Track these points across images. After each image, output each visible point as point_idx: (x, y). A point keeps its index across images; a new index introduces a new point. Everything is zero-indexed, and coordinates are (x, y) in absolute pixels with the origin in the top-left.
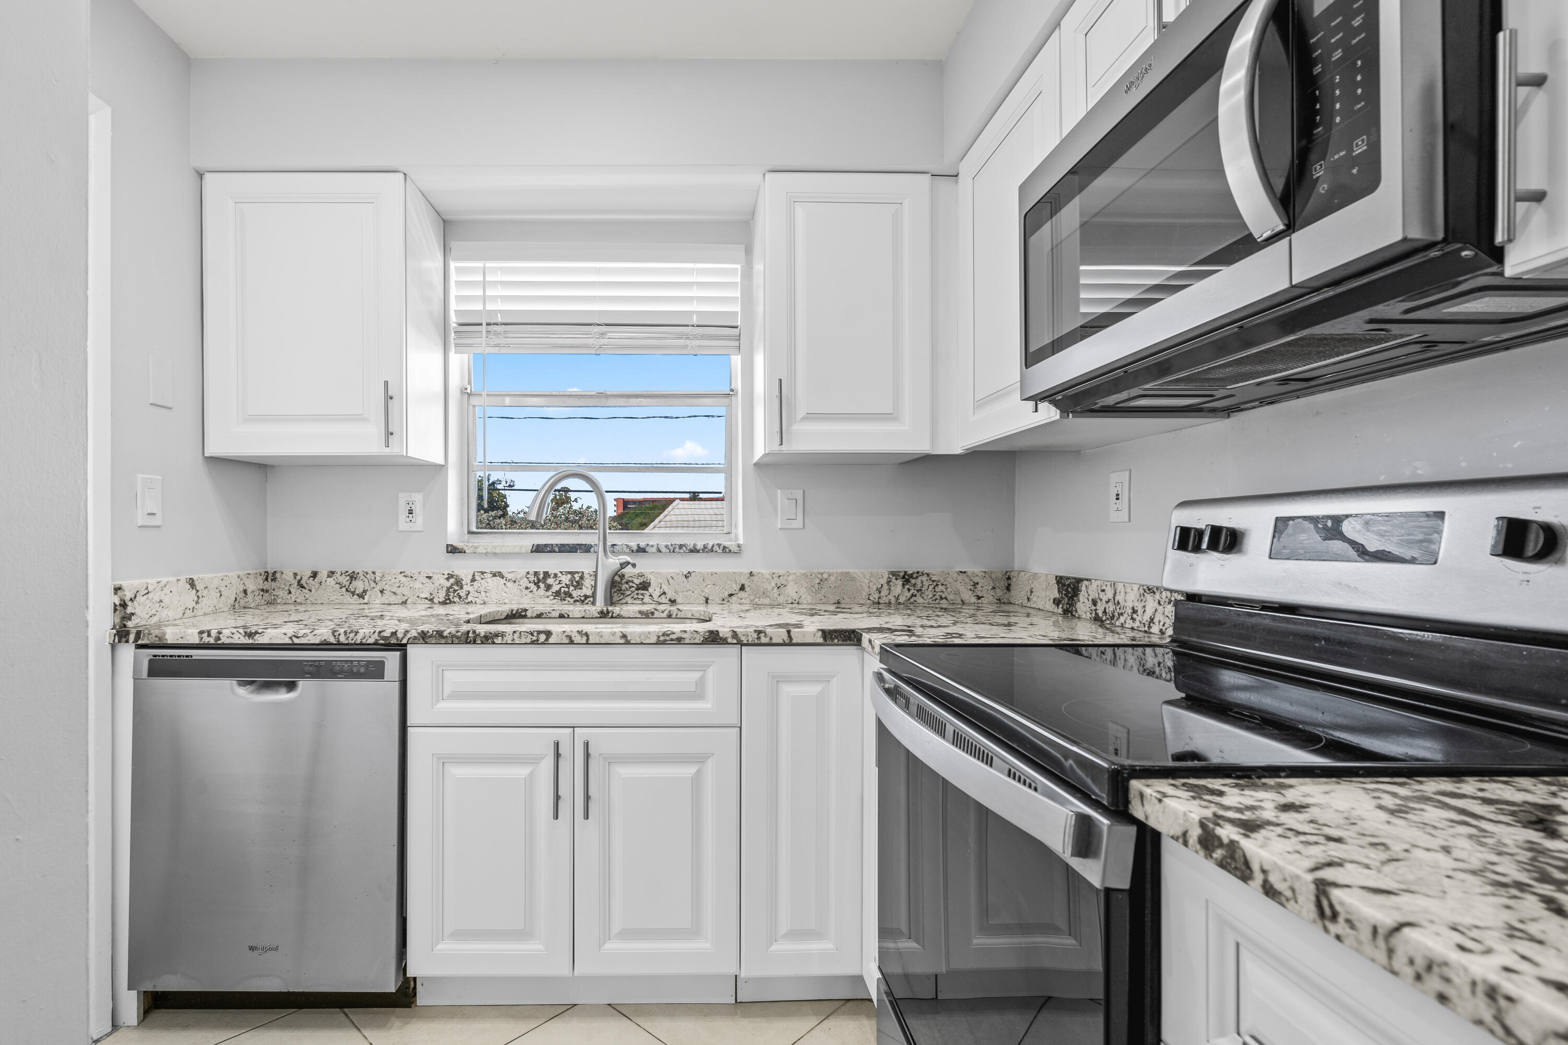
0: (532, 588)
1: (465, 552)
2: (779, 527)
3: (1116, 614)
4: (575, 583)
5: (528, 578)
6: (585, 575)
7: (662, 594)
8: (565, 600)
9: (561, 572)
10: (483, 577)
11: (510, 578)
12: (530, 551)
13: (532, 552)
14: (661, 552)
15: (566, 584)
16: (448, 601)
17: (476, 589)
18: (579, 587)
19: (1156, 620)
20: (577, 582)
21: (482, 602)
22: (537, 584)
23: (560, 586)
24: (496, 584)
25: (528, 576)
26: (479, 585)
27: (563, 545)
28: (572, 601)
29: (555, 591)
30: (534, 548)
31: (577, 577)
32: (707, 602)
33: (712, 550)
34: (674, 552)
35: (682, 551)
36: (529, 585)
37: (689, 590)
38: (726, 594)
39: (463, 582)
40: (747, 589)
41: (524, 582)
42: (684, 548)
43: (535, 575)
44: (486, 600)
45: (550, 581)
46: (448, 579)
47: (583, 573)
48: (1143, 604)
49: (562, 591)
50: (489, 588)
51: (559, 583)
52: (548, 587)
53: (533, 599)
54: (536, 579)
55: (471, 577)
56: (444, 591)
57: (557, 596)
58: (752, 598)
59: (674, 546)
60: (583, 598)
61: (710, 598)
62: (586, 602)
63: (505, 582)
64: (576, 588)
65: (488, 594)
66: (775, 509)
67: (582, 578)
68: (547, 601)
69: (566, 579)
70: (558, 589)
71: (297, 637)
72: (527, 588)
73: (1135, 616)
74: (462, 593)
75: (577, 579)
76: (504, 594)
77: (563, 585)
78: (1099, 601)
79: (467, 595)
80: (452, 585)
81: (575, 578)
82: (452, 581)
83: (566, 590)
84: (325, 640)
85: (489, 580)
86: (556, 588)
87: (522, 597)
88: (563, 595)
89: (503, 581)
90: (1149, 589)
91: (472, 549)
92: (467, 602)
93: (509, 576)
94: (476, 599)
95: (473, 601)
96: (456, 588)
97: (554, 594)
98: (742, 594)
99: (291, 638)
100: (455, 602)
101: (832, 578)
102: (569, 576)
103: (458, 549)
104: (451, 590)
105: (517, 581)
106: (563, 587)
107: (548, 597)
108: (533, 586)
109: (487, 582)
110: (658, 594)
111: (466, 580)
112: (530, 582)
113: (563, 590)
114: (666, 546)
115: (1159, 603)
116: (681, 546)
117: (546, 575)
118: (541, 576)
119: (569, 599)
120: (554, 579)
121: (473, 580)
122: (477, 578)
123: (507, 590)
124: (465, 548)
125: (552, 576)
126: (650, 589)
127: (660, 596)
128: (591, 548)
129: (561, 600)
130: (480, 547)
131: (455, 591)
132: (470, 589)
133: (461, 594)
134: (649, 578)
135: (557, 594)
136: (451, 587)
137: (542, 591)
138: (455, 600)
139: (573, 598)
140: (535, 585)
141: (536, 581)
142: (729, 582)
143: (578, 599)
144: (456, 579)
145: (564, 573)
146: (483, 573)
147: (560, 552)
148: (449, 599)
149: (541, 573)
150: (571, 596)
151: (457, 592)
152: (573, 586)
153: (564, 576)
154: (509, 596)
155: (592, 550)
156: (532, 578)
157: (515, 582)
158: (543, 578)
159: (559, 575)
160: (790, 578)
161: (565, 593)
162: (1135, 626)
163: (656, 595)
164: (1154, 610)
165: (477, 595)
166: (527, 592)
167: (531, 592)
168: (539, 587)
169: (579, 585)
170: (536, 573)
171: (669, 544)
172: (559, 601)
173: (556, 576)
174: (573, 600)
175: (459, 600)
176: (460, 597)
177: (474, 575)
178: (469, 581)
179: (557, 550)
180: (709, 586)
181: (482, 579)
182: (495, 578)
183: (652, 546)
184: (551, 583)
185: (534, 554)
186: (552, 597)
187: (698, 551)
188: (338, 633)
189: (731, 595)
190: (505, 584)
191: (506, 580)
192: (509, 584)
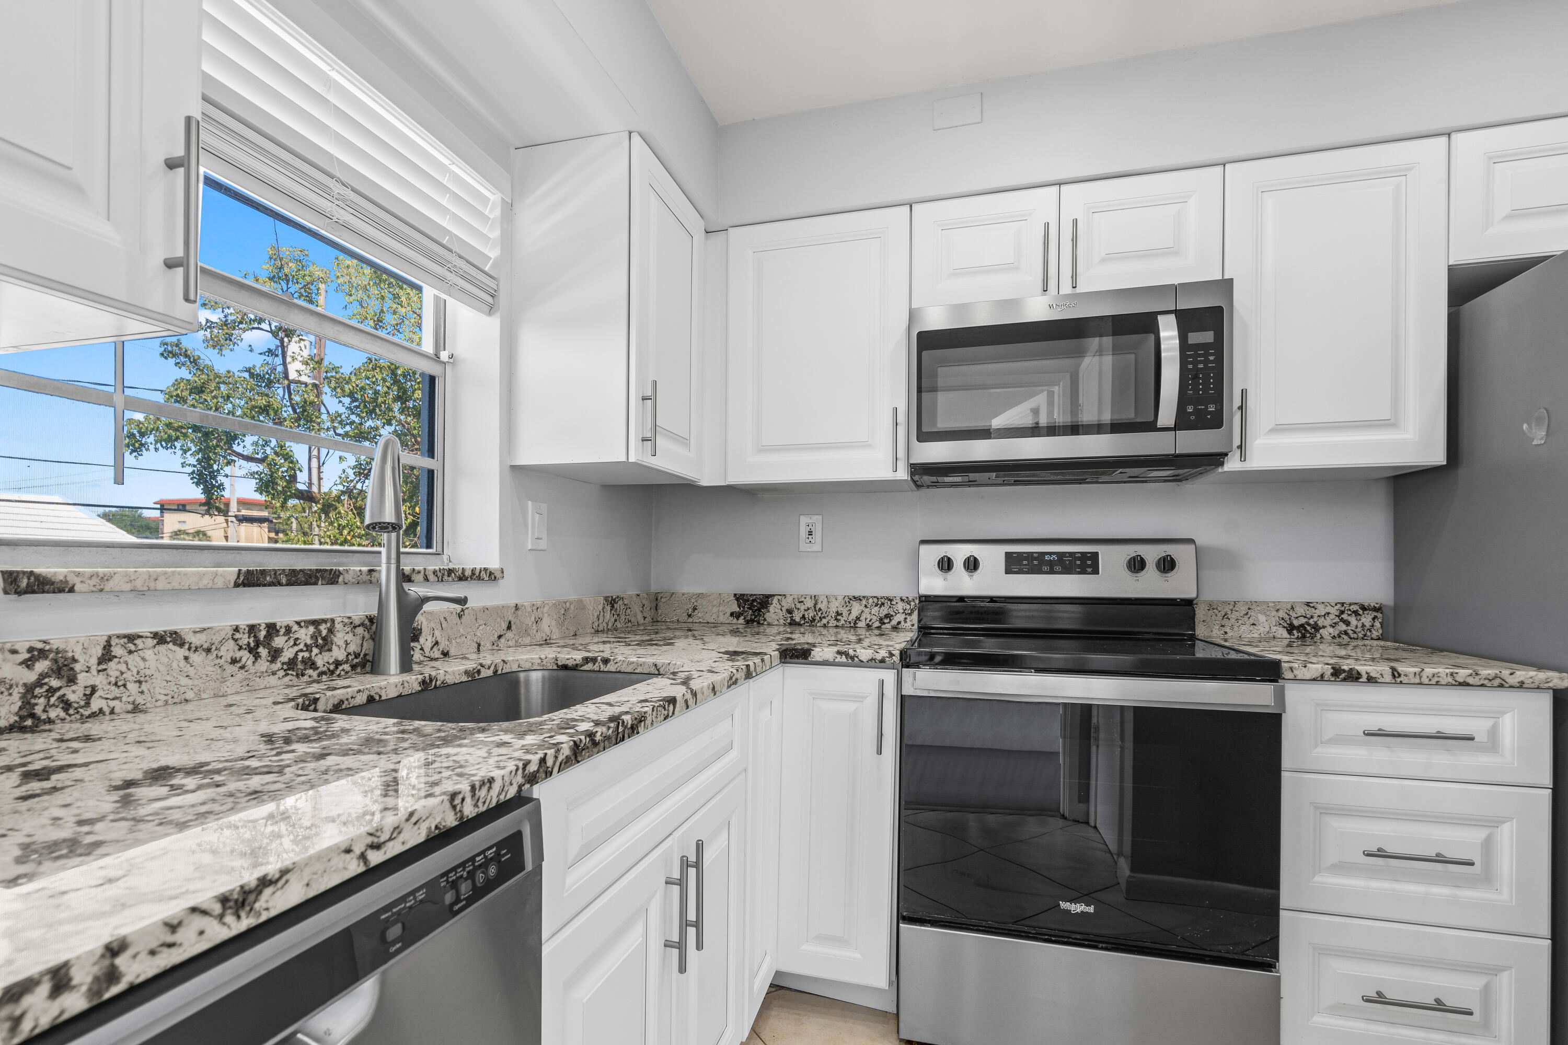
0: (244, 660)
1: (71, 590)
2: (530, 548)
3: (818, 618)
4: (320, 641)
5: (236, 640)
6: (337, 626)
7: (434, 645)
8: (303, 675)
9: (298, 623)
10: (132, 647)
11: (198, 643)
12: (232, 584)
13: (237, 585)
14: (428, 581)
15: (306, 645)
16: (29, 722)
17: (113, 680)
18: (326, 648)
19: (863, 618)
20: (324, 639)
21: (130, 707)
22: (253, 651)
23: (296, 648)
24: (165, 660)
25: (237, 636)
26: (123, 667)
27: (293, 572)
28: (314, 674)
29: (286, 660)
30: (242, 578)
31: (323, 628)
32: (479, 650)
33: (479, 578)
34: (442, 581)
35: (450, 579)
36: (238, 655)
37: (463, 635)
38: (496, 636)
39: (77, 667)
40: (513, 627)
41: (229, 650)
42: (453, 575)
43: (250, 632)
44: (140, 700)
45: (279, 641)
46: (28, 664)
47: (333, 621)
48: (848, 608)
49: (300, 658)
50: (148, 672)
51: (295, 644)
52: (275, 654)
53: (245, 683)
54: (251, 640)
55: (99, 651)
56: (16, 696)
57: (289, 669)
58: (517, 638)
59: (442, 572)
60: (332, 667)
61: (482, 643)
62: (338, 673)
63: (187, 653)
64: (322, 649)
65: (144, 687)
66: (526, 526)
67: (331, 631)
68: (273, 680)
69: (305, 635)
70: (292, 656)
71: (376, 847)
72: (234, 661)
73: (839, 617)
74: (74, 695)
75: (324, 633)
76: (184, 681)
77: (301, 646)
78: (796, 611)
79: (88, 697)
80: (43, 676)
81: (320, 632)
82: (42, 666)
83: (306, 655)
84: (437, 827)
85: (148, 654)
86: (288, 654)
87: (224, 680)
88: (300, 666)
89: (181, 652)
90: (855, 598)
91: (92, 582)
92: (87, 713)
93: (196, 640)
94: (112, 703)
95: (107, 710)
96: (55, 683)
97: (285, 667)
98: (510, 635)
99: (363, 857)
100: (50, 721)
101: (572, 607)
102: (312, 629)
103: (53, 583)
104: (38, 691)
105: (214, 647)
106: (301, 651)
107: (274, 673)
108: (245, 656)
109: (144, 659)
110: (430, 646)
111: (87, 658)
112: (240, 648)
113: (301, 655)
114: (435, 572)
115: (866, 606)
116: (450, 571)
117: (272, 629)
118: (263, 633)
119: (310, 672)
120: (286, 638)
121: (106, 656)
122: (117, 651)
123: (191, 671)
124: (72, 579)
125: (283, 631)
126: (422, 640)
127: (432, 648)
128: (338, 576)
129: (297, 675)
130: (117, 579)
131: (52, 691)
132: (99, 680)
133: (72, 697)
134: (420, 623)
135: (291, 664)
136: (39, 683)
137: (263, 665)
138: (53, 714)
139: (317, 668)
140: (250, 652)
141: (252, 645)
142: (499, 620)
143: (325, 669)
144: (55, 661)
145: (303, 624)
146: (131, 638)
147: (290, 584)
148: (32, 715)
149: (262, 628)
150: (313, 666)
151: (58, 694)
152: (317, 646)
153: (303, 631)
154: (196, 682)
155: (341, 579)
156: (245, 639)
157: (208, 650)
158: (265, 637)
159: (295, 628)
160: (545, 610)
161: (304, 661)
162: (840, 624)
163: (428, 645)
164: (860, 611)
165: (116, 692)
166: (234, 668)
167: (242, 667)
168: (257, 656)
169: (326, 644)
170: (252, 629)
171: (437, 568)
172: (294, 678)
173: (288, 630)
174: (317, 672)
175: (63, 714)
176: (66, 705)
177: (108, 646)
178: (93, 661)
179: (284, 581)
180: (481, 628)
181: (130, 652)
182: (162, 648)
183: (419, 572)
184: (281, 646)
185: (241, 589)
186: (281, 673)
187: (466, 579)
188: (460, 796)
189: (500, 637)
190: (186, 658)
191: (189, 649)
192: (196, 658)
